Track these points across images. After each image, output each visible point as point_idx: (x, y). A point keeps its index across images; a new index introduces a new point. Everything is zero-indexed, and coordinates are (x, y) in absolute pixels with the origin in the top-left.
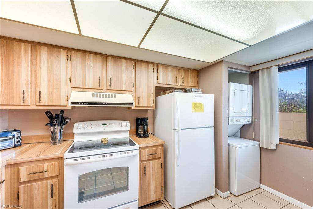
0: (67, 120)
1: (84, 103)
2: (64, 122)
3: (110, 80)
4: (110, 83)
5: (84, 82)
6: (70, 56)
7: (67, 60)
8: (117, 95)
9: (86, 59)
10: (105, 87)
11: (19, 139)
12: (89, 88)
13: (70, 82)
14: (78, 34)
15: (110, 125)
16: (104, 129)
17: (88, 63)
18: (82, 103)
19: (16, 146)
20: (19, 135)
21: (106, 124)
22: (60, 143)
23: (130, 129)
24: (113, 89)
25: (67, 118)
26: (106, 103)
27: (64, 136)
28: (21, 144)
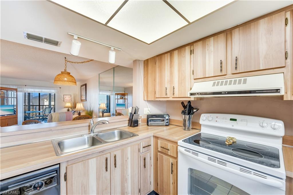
0: (195, 111)
1: (200, 93)
2: (192, 112)
3: (236, 60)
4: (236, 64)
5: (204, 71)
6: (193, 50)
7: (191, 54)
8: (248, 79)
9: (207, 46)
10: (229, 72)
11: (168, 121)
12: (210, 76)
13: (193, 74)
14: (188, 23)
15: (242, 121)
16: (233, 126)
17: (208, 50)
18: (199, 94)
19: (166, 125)
20: (168, 118)
21: (235, 120)
22: (189, 130)
23: (285, 135)
24: (241, 72)
25: (195, 109)
26: (225, 92)
27: (192, 124)
28: (169, 124)
